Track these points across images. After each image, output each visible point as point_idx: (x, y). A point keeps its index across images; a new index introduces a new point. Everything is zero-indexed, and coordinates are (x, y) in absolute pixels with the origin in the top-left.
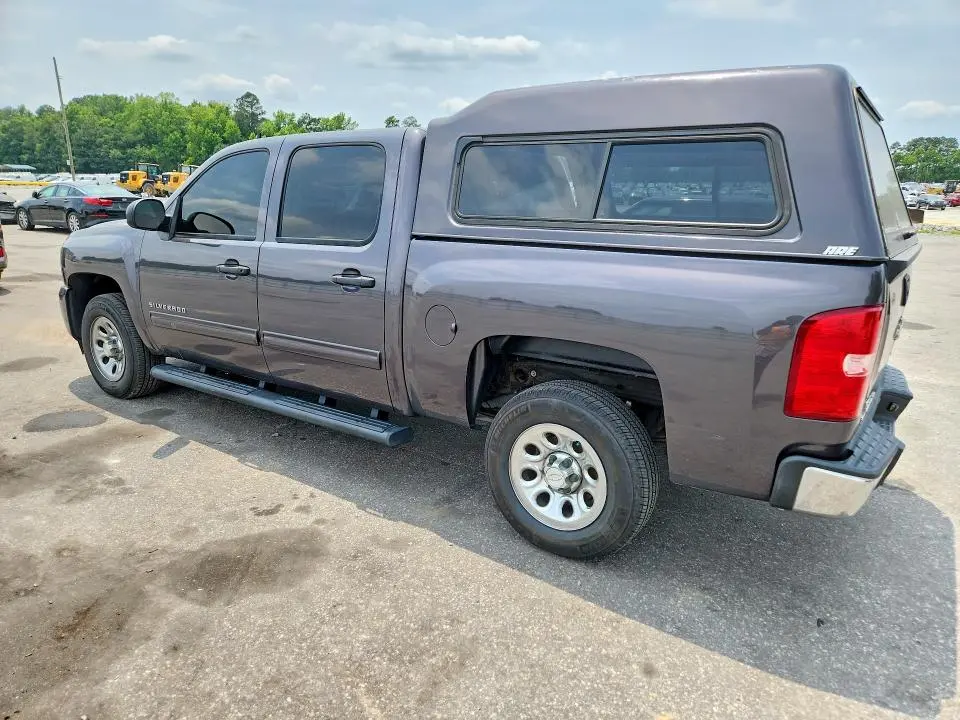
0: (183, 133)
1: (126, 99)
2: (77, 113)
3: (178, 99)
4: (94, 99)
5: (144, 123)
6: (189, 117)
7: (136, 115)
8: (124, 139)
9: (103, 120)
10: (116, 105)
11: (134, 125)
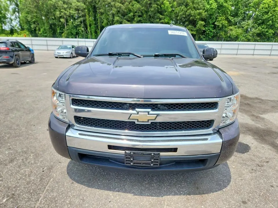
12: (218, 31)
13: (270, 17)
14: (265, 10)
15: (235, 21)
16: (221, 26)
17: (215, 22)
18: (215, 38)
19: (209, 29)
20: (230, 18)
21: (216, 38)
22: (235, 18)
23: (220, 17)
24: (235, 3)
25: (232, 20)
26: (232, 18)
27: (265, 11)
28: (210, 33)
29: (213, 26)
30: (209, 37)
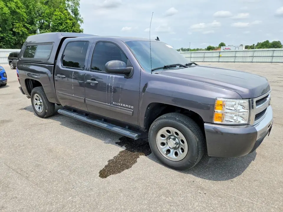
12: (19, 38)
13: (65, 28)
14: (60, 21)
15: (33, 29)
16: (21, 33)
17: (13, 28)
18: (17, 46)
19: (8, 36)
20: (27, 26)
21: (19, 45)
22: (32, 26)
23: (17, 24)
24: (28, 11)
25: (30, 28)
26: (30, 25)
27: (59, 23)
28: (11, 41)
29: (12, 32)
30: (11, 45)
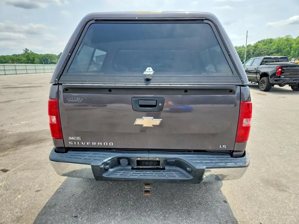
0: (291, 48)
1: (274, 39)
2: (257, 46)
3: (292, 37)
4: (263, 41)
5: (278, 46)
6: (295, 42)
7: (276, 44)
8: (270, 52)
9: (265, 47)
10: (271, 41)
11: (274, 47)
